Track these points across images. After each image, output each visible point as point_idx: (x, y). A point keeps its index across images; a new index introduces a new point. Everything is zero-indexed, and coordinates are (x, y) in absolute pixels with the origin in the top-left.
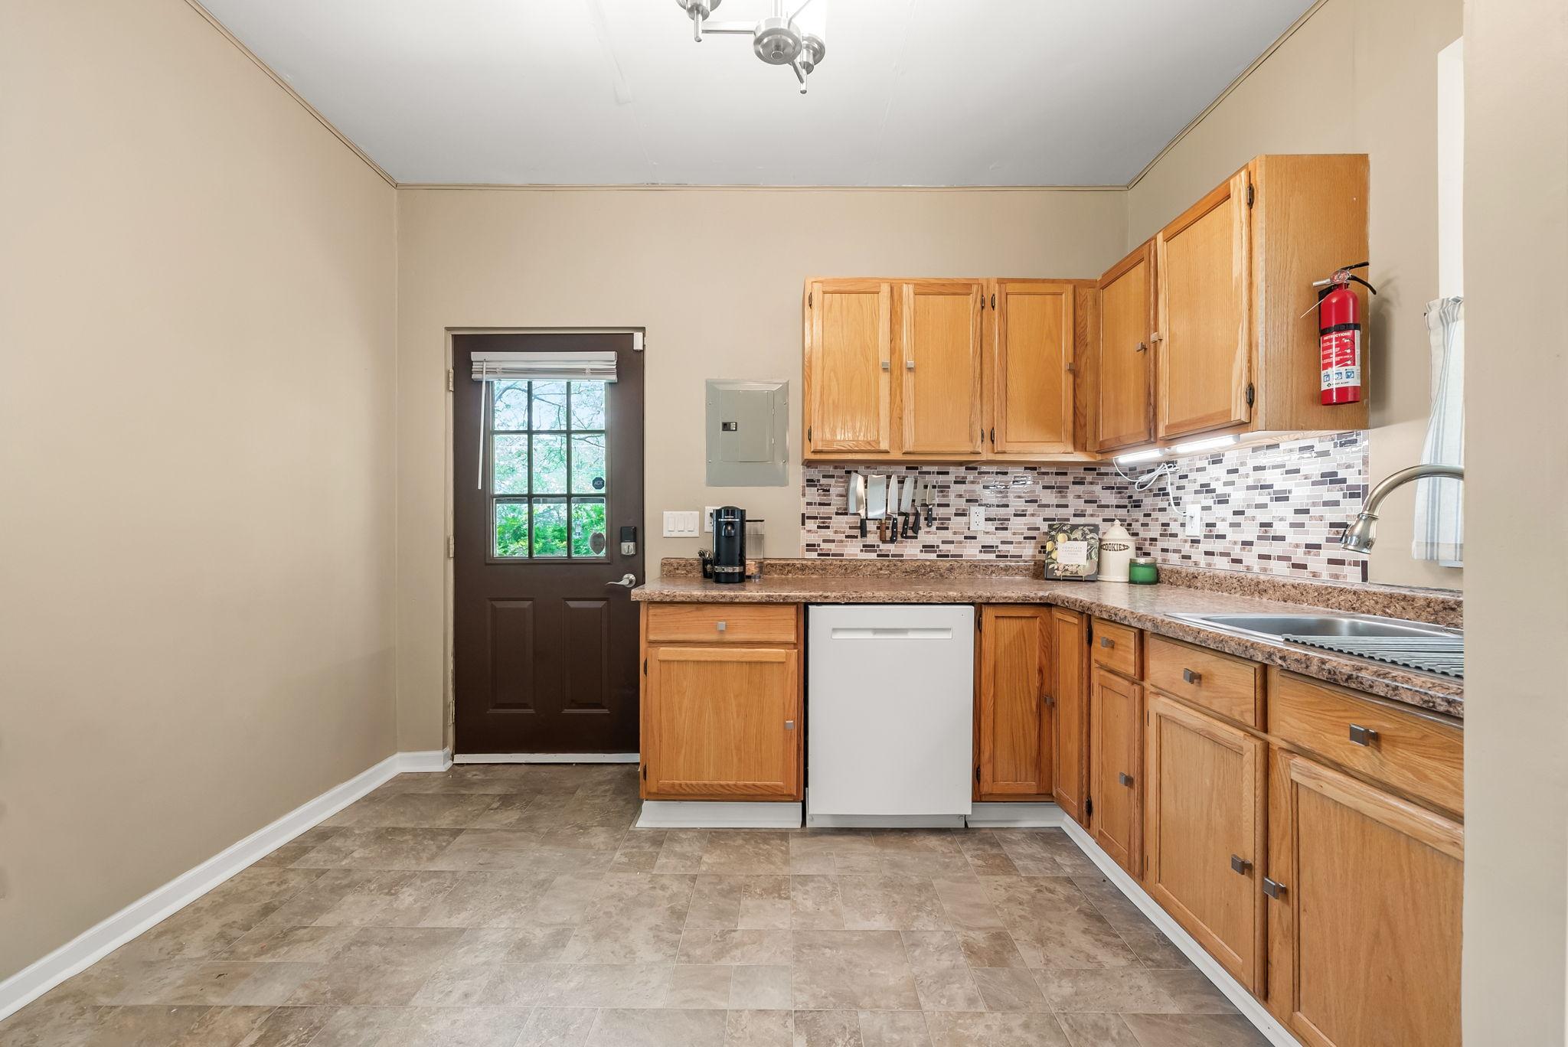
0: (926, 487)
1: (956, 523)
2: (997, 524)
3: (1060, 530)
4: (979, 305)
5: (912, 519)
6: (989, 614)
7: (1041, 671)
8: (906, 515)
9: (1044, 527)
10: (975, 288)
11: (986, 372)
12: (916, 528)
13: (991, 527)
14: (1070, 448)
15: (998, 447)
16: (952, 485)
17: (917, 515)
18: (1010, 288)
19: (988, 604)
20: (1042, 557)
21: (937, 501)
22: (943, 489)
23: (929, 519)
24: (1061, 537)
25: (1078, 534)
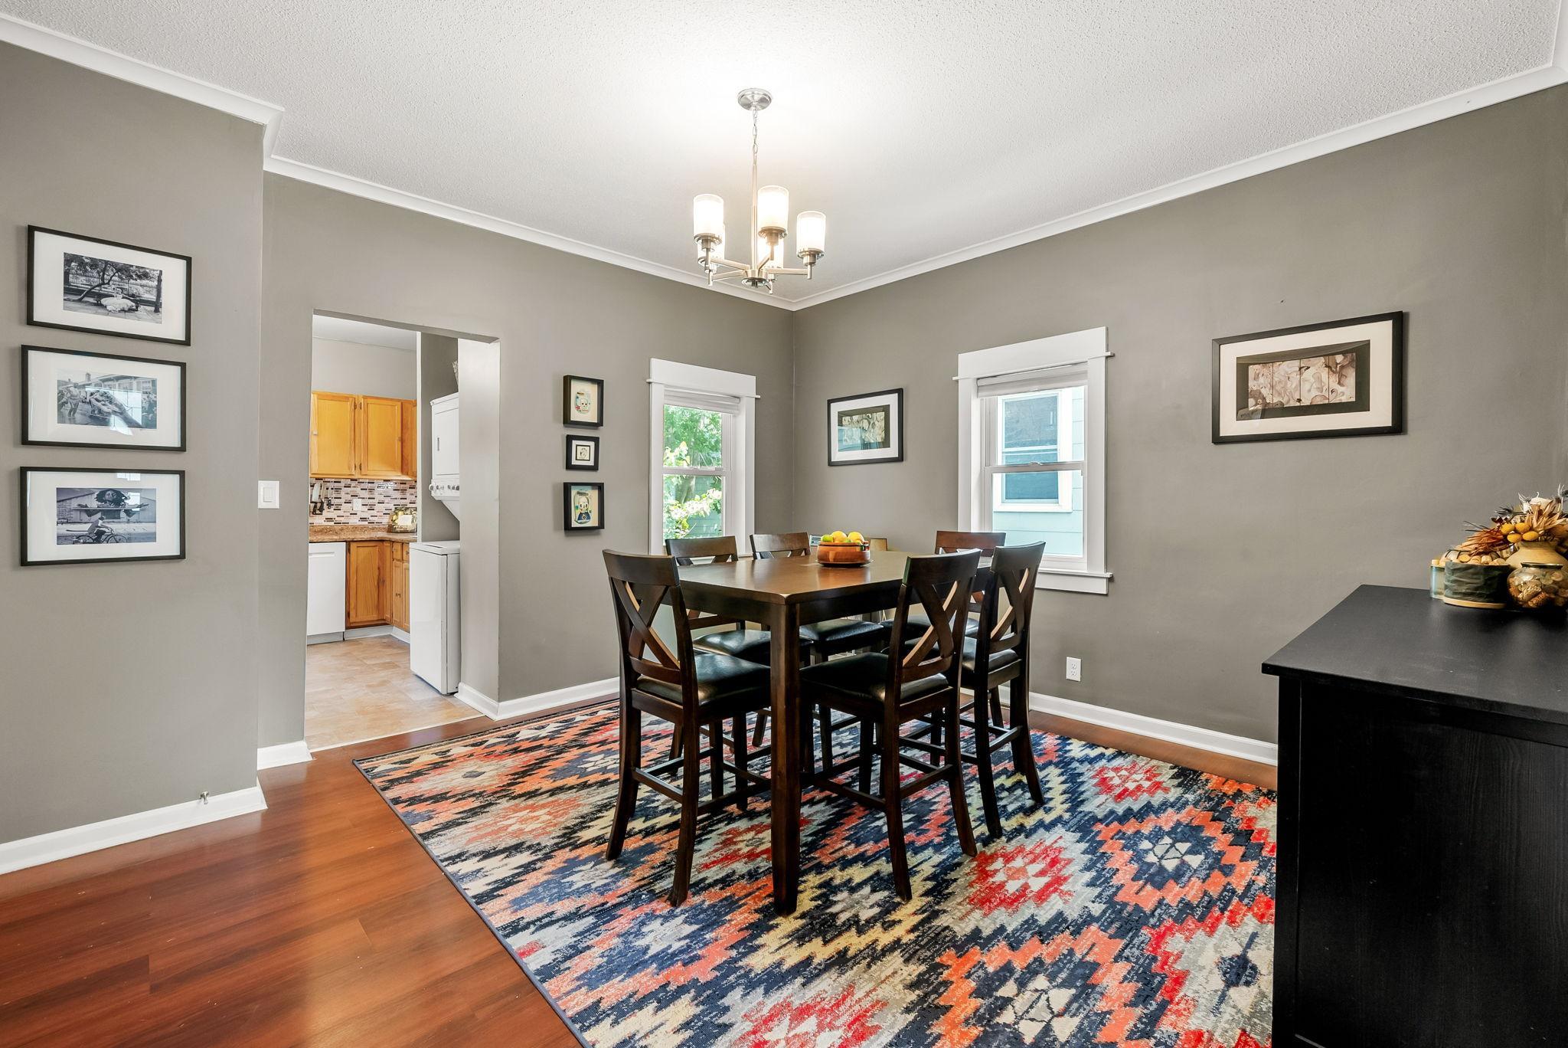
0: (327, 489)
1: (345, 507)
2: (368, 507)
3: (401, 510)
4: (353, 407)
5: (319, 505)
6: (353, 546)
7: (379, 568)
8: (316, 503)
9: (393, 509)
10: (351, 399)
11: (357, 439)
12: (321, 509)
13: (365, 508)
14: (400, 474)
15: (363, 472)
16: (343, 488)
17: (322, 503)
18: (370, 401)
19: (353, 541)
20: (391, 523)
21: (334, 496)
22: (338, 490)
23: (330, 505)
24: (400, 513)
25: (408, 512)
